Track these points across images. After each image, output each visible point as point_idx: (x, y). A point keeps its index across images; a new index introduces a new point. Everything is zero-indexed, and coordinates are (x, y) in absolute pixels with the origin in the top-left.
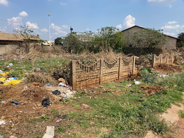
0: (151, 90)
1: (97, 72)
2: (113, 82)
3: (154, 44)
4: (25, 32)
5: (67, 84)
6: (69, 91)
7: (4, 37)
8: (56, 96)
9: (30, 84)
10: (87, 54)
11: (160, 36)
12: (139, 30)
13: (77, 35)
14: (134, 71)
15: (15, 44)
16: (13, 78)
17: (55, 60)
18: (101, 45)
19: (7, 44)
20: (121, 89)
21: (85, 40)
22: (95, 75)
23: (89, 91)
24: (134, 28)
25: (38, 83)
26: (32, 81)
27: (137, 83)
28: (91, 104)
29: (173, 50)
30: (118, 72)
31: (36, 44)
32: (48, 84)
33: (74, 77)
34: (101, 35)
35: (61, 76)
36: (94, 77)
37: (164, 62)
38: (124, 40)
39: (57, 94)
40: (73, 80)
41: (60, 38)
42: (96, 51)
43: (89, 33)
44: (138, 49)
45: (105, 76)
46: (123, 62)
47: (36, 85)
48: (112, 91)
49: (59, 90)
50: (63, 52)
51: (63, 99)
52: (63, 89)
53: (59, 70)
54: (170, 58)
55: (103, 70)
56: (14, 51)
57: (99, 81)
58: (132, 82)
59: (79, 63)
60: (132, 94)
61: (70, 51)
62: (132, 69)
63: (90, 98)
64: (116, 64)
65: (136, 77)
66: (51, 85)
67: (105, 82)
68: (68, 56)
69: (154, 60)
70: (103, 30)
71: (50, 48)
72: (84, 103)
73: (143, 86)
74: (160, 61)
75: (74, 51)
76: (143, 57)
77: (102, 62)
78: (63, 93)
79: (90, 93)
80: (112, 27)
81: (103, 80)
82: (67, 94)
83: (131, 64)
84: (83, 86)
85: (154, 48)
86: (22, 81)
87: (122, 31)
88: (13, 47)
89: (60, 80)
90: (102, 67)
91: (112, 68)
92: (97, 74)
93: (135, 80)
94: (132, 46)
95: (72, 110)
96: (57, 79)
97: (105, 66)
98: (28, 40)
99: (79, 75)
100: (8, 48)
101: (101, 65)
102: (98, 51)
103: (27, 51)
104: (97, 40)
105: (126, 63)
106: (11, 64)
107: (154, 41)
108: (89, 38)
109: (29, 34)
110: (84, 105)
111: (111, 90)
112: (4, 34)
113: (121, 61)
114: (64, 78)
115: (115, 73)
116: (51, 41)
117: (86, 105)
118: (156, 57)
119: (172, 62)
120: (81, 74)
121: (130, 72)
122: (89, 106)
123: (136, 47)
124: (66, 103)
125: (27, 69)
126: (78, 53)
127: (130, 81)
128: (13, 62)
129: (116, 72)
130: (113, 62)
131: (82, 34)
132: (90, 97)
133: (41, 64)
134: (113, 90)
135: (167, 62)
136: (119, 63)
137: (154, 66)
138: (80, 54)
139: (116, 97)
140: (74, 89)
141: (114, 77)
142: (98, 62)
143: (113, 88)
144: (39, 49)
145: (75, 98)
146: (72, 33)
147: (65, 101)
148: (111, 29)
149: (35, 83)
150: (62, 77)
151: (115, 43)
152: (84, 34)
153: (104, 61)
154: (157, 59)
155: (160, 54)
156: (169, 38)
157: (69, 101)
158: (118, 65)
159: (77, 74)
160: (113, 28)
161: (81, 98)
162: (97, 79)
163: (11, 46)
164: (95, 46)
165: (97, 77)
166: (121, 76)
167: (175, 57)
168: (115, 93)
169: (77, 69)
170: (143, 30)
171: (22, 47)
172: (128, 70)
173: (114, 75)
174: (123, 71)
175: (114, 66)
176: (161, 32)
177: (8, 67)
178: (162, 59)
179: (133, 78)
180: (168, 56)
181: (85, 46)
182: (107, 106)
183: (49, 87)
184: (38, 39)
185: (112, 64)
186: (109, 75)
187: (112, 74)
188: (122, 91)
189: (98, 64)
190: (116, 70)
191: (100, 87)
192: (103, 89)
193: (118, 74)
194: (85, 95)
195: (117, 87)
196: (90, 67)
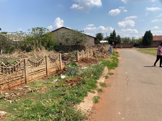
0: (73, 82)
1: (21, 72)
2: (41, 80)
3: (79, 42)
10: (19, 53)
11: (82, 36)
12: (66, 31)
14: (61, 66)
18: (33, 44)
20: (47, 86)
21: (16, 40)
22: (19, 75)
23: (11, 94)
24: (62, 29)
27: (63, 77)
29: (92, 46)
30: (45, 69)
34: (32, 35)
36: (18, 78)
37: (86, 56)
38: (54, 39)
43: (20, 33)
44: (67, 46)
45: (32, 75)
46: (49, 60)
54: (90, 53)
55: (29, 69)
57: (24, 81)
58: (59, 77)
60: (57, 89)
62: (59, 65)
63: (11, 103)
64: (42, 62)
65: (62, 72)
67: (32, 81)
69: (78, 55)
70: (33, 30)
72: (1, 110)
73: (67, 80)
74: (82, 56)
75: (4, 51)
76: (71, 53)
77: (26, 61)
79: (12, 96)
80: (42, 27)
81: (30, 79)
83: (58, 60)
84: (5, 89)
85: (79, 45)
87: (52, 32)
90: (26, 67)
91: (38, 66)
92: (21, 74)
93: (61, 75)
94: (62, 44)
97: (30, 65)
101: (25, 65)
104: (29, 39)
105: (53, 60)
107: (78, 40)
108: (20, 38)
111: (36, 88)
113: (48, 59)
115: (43, 70)
117: (3, 112)
118: (79, 53)
119: (92, 56)
121: (58, 68)
122: (6, 113)
123: (65, 45)
126: (9, 53)
127: (57, 76)
129: (44, 69)
130: (39, 61)
131: (11, 34)
132: (10, 101)
134: (39, 88)
135: (88, 56)
136: (45, 61)
137: (78, 61)
138: (12, 54)
141: (42, 74)
142: (22, 62)
148: (41, 30)
151: (46, 42)
152: (15, 34)
153: (29, 60)
154: (80, 55)
155: (82, 50)
156: (89, 37)
158: (45, 63)
160: (43, 29)
162: (23, 80)
165: (22, 78)
166: (49, 72)
167: (93, 52)
168: (40, 91)
170: (69, 31)
172: (56, 66)
173: (42, 73)
174: (51, 67)
175: (41, 64)
176: (83, 33)
178: (84, 54)
179: (60, 73)
180: (88, 52)
181: (16, 46)
185: (38, 63)
186: (36, 73)
187: (39, 72)
188: (48, 88)
189: (22, 64)
190: (43, 68)
191: (25, 87)
192: (28, 88)
193: (46, 72)
194: (5, 100)
195: (44, 84)
196: (12, 68)
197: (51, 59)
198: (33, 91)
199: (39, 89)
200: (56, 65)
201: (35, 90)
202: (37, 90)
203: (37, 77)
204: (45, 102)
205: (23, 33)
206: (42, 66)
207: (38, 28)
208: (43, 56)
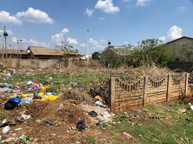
1: (140, 91)
2: (161, 105)
4: (65, 48)
5: (105, 103)
6: (106, 113)
7: (47, 52)
8: (92, 118)
9: (66, 100)
13: (115, 49)
14: (186, 91)
15: (56, 59)
16: (50, 93)
17: (92, 75)
18: (141, 59)
19: (49, 59)
20: (173, 116)
21: (123, 54)
22: (137, 95)
23: (131, 115)
25: (74, 100)
26: (68, 98)
28: (135, 133)
30: (166, 92)
31: (75, 58)
32: (84, 102)
33: (113, 97)
34: (142, 48)
35: (98, 93)
36: (136, 98)
39: (94, 116)
40: (111, 100)
41: (97, 53)
42: (136, 65)
43: (128, 46)
44: (187, 63)
45: (150, 97)
46: (172, 80)
47: (71, 102)
48: (161, 118)
49: (96, 111)
50: (100, 66)
51: (101, 123)
52: (100, 110)
53: (96, 86)
55: (148, 89)
56: (55, 65)
57: (142, 103)
58: (185, 106)
59: (118, 81)
60: (189, 123)
61: (107, 65)
62: (184, 89)
63: (133, 125)
64: (163, 82)
65: (191, 100)
66: (87, 104)
67: (150, 104)
68: (105, 71)
70: (143, 42)
71: (88, 63)
72: (125, 131)
75: (111, 65)
77: (146, 79)
78: (100, 115)
79: (132, 117)
81: (147, 102)
82: (105, 116)
84: (123, 107)
86: (59, 97)
87: (167, 44)
88: (54, 62)
89: (96, 97)
90: (146, 86)
91: (158, 87)
92: (140, 94)
93: (190, 104)
94: (180, 60)
95: (111, 140)
96: (93, 96)
97: (150, 85)
98: (67, 54)
99: (118, 94)
100: (50, 62)
101: (145, 84)
102: (138, 65)
103: (66, 65)
104: (137, 53)
105: (177, 82)
106: (51, 78)
108: (127, 52)
109: (69, 49)
110: (125, 133)
111: (158, 115)
112: (47, 49)
114: (101, 96)
115: (162, 93)
116: (89, 55)
117: (128, 135)
120: (121, 94)
121: (182, 93)
122: (131, 136)
123: (184, 61)
124: (104, 128)
125: (65, 84)
126: (116, 68)
127: (183, 105)
128: (53, 76)
129: (164, 92)
130: (160, 80)
131: (120, 47)
132: (132, 123)
133: (78, 79)
136: (167, 81)
138: (118, 68)
139: (167, 126)
140: (112, 110)
141: (161, 98)
142: (142, 80)
143: (161, 114)
144: (77, 64)
145: (114, 123)
146: (109, 47)
147: (102, 126)
149: (71, 100)
150: (99, 95)
151: (158, 56)
152: (123, 48)
153: (149, 78)
157: (107, 126)
158: (166, 84)
159: (117, 93)
160: (155, 41)
161: (121, 123)
162: (140, 100)
163: (52, 60)
164: (134, 60)
165: (140, 98)
166: (171, 97)
168: (165, 121)
169: (116, 88)
171: (62, 61)
172: (179, 90)
173: (161, 96)
174: (173, 91)
175: (162, 85)
177: (48, 80)
179: (187, 101)
181: (123, 60)
182: (156, 140)
183: (85, 106)
184: (77, 54)
185: (158, 82)
186: (155, 95)
187: (158, 94)
188: (174, 118)
189: (142, 82)
190: (164, 90)
191: (145, 111)
192: (148, 113)
193: (166, 95)
194: (126, 120)
195: (167, 112)
196: (132, 86)
197: (174, 79)
198: (155, 118)
199: (162, 117)
200: (180, 88)
201: (158, 117)
202: (159, 118)
203: (155, 100)
204: (178, 139)
205: (131, 47)
206: (162, 88)
207: (149, 40)
208: (164, 75)
